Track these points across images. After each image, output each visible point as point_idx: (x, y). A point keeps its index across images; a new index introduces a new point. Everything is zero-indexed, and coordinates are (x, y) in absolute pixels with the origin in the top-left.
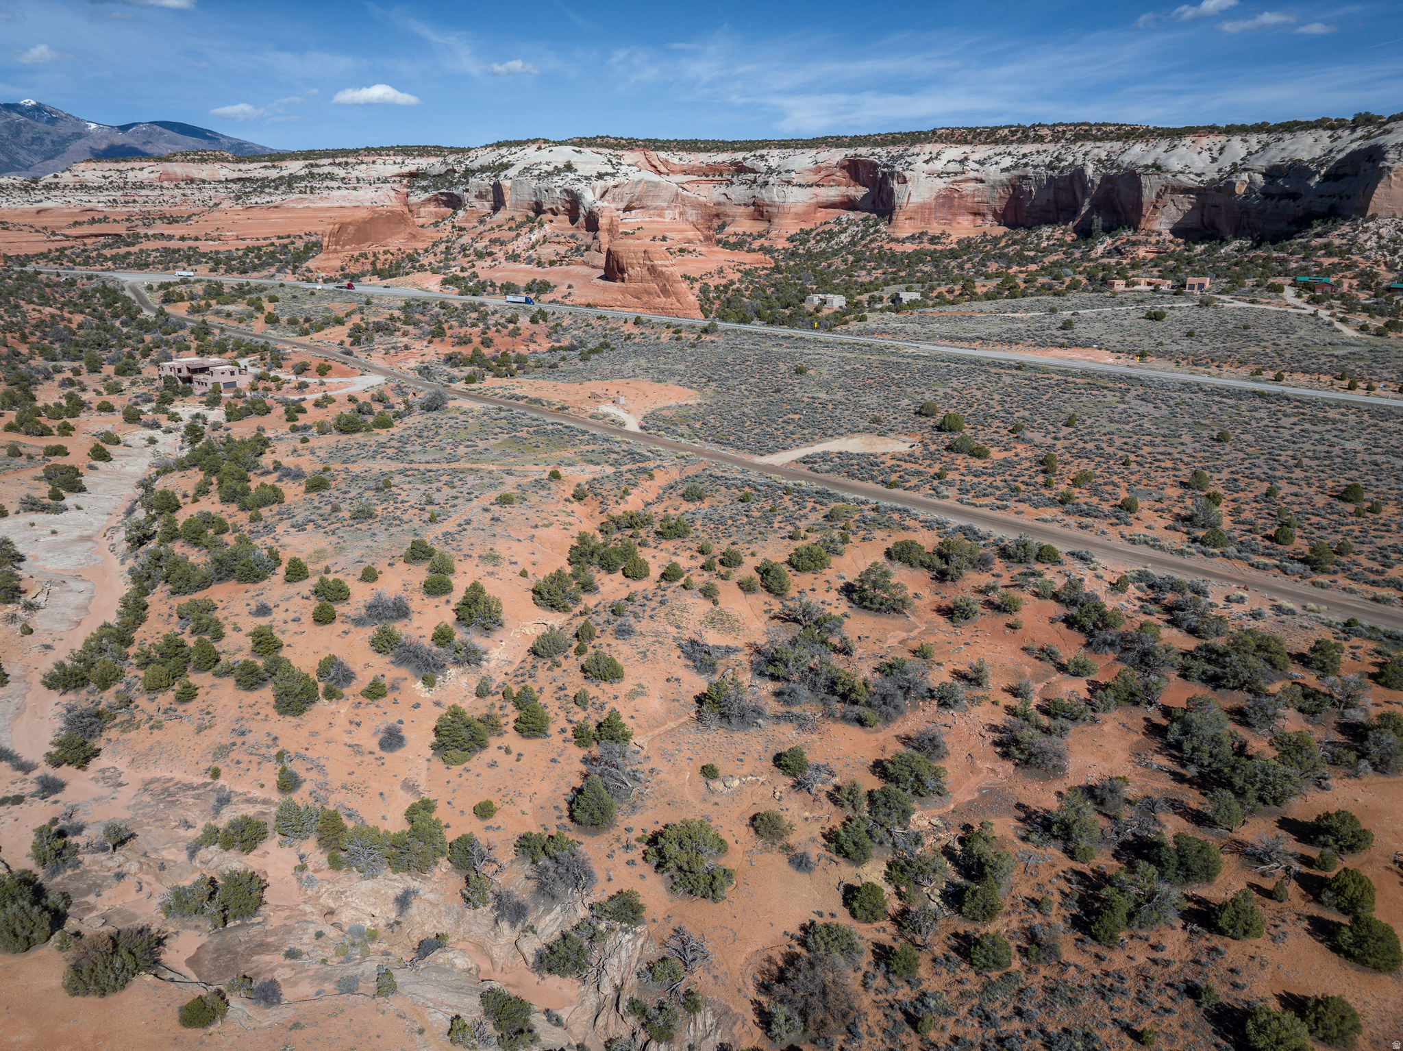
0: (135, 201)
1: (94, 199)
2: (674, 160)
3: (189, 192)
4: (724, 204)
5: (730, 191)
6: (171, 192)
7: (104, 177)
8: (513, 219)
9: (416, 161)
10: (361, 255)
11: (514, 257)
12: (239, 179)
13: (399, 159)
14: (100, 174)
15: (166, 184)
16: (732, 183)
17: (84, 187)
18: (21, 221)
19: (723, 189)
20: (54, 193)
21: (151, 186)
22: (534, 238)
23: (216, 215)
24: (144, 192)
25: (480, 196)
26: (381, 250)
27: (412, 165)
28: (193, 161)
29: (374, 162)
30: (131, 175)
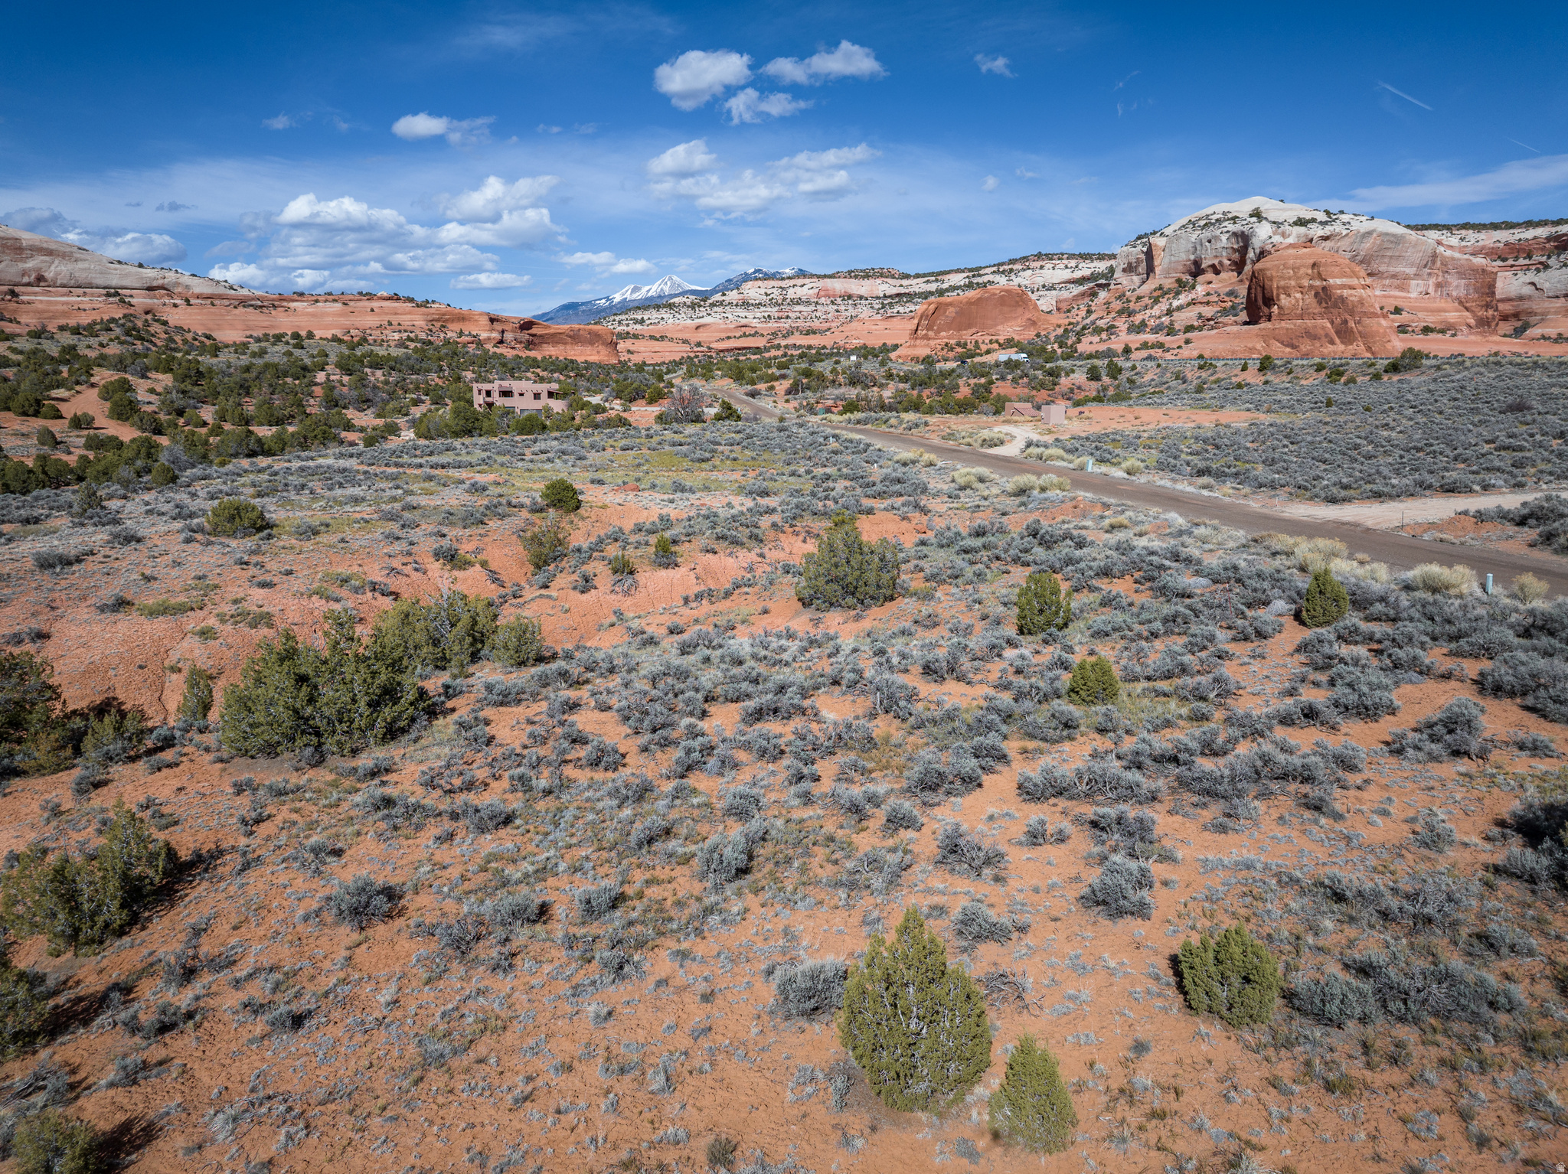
0: (788, 317)
1: (750, 315)
2: (1454, 241)
3: (843, 308)
4: (1530, 298)
5: (1541, 279)
6: (826, 308)
7: (767, 295)
8: (1161, 288)
9: (1092, 265)
10: (958, 344)
11: (1141, 327)
12: (898, 295)
13: (1073, 263)
14: (763, 291)
15: (822, 301)
16: (1546, 267)
17: (745, 304)
18: (680, 336)
19: (1530, 276)
20: (716, 309)
21: (808, 303)
22: (1176, 303)
23: (854, 324)
24: (798, 308)
25: (1130, 269)
26: (987, 339)
27: (1086, 269)
28: (856, 277)
29: (1042, 267)
30: (791, 291)
